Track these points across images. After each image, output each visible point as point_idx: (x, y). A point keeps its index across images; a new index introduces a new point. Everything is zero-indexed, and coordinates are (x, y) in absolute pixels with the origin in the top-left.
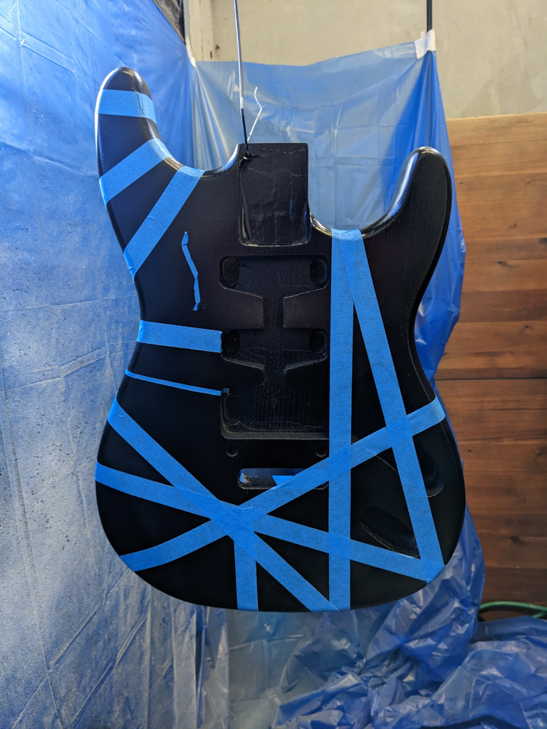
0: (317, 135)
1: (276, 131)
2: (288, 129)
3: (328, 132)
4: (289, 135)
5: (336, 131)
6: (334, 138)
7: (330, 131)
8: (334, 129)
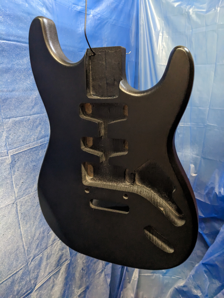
0: (207, 12)
1: (183, 13)
2: (191, 11)
3: (214, 9)
4: (191, 14)
5: (219, 8)
6: (217, 12)
7: (215, 9)
8: (218, 7)
